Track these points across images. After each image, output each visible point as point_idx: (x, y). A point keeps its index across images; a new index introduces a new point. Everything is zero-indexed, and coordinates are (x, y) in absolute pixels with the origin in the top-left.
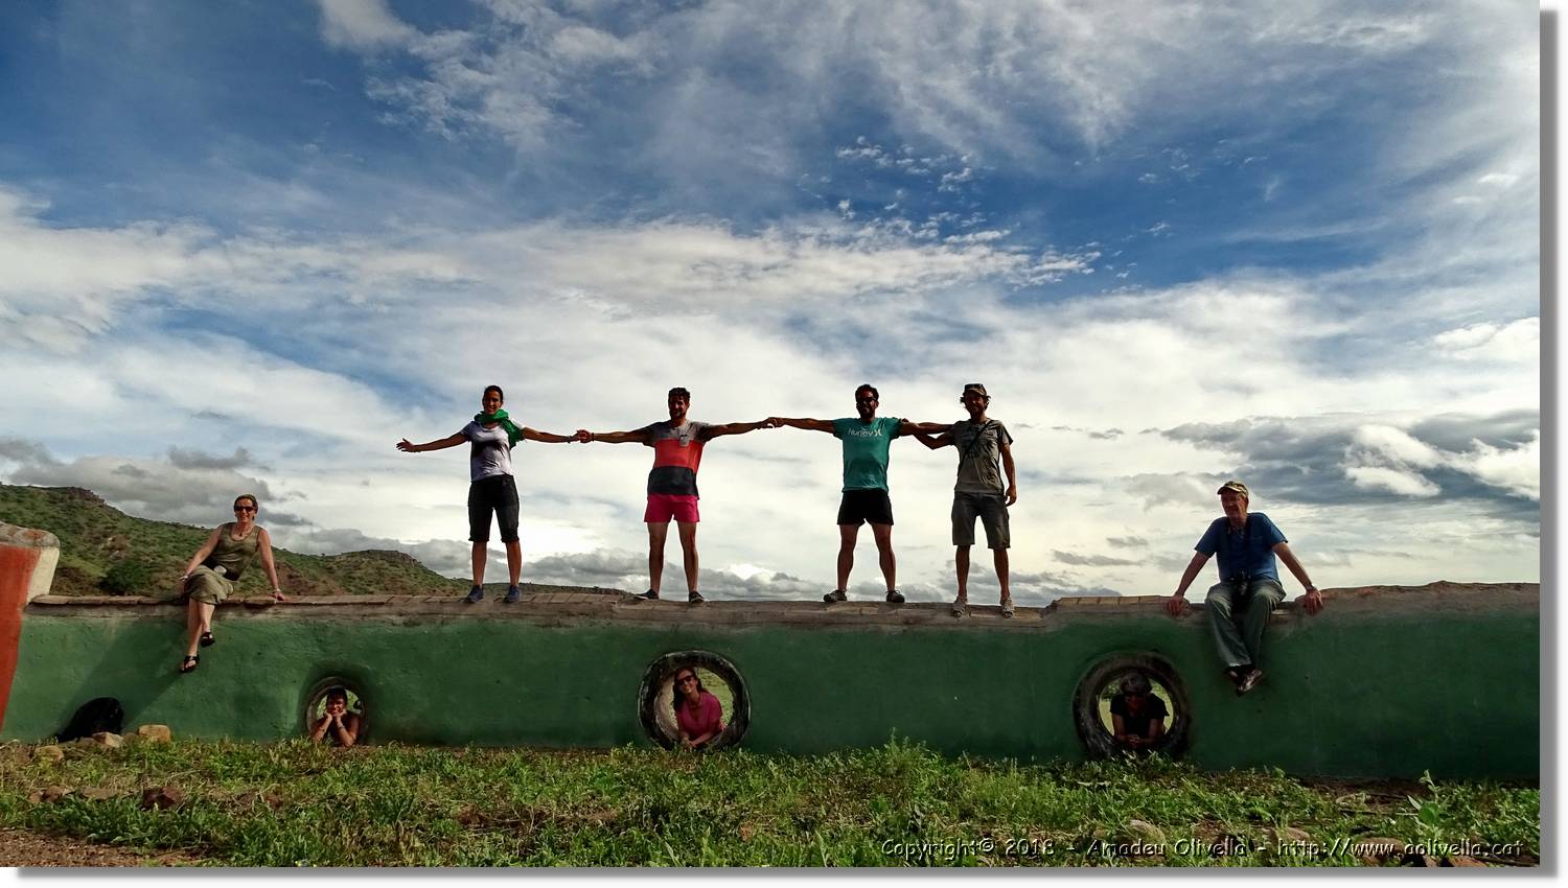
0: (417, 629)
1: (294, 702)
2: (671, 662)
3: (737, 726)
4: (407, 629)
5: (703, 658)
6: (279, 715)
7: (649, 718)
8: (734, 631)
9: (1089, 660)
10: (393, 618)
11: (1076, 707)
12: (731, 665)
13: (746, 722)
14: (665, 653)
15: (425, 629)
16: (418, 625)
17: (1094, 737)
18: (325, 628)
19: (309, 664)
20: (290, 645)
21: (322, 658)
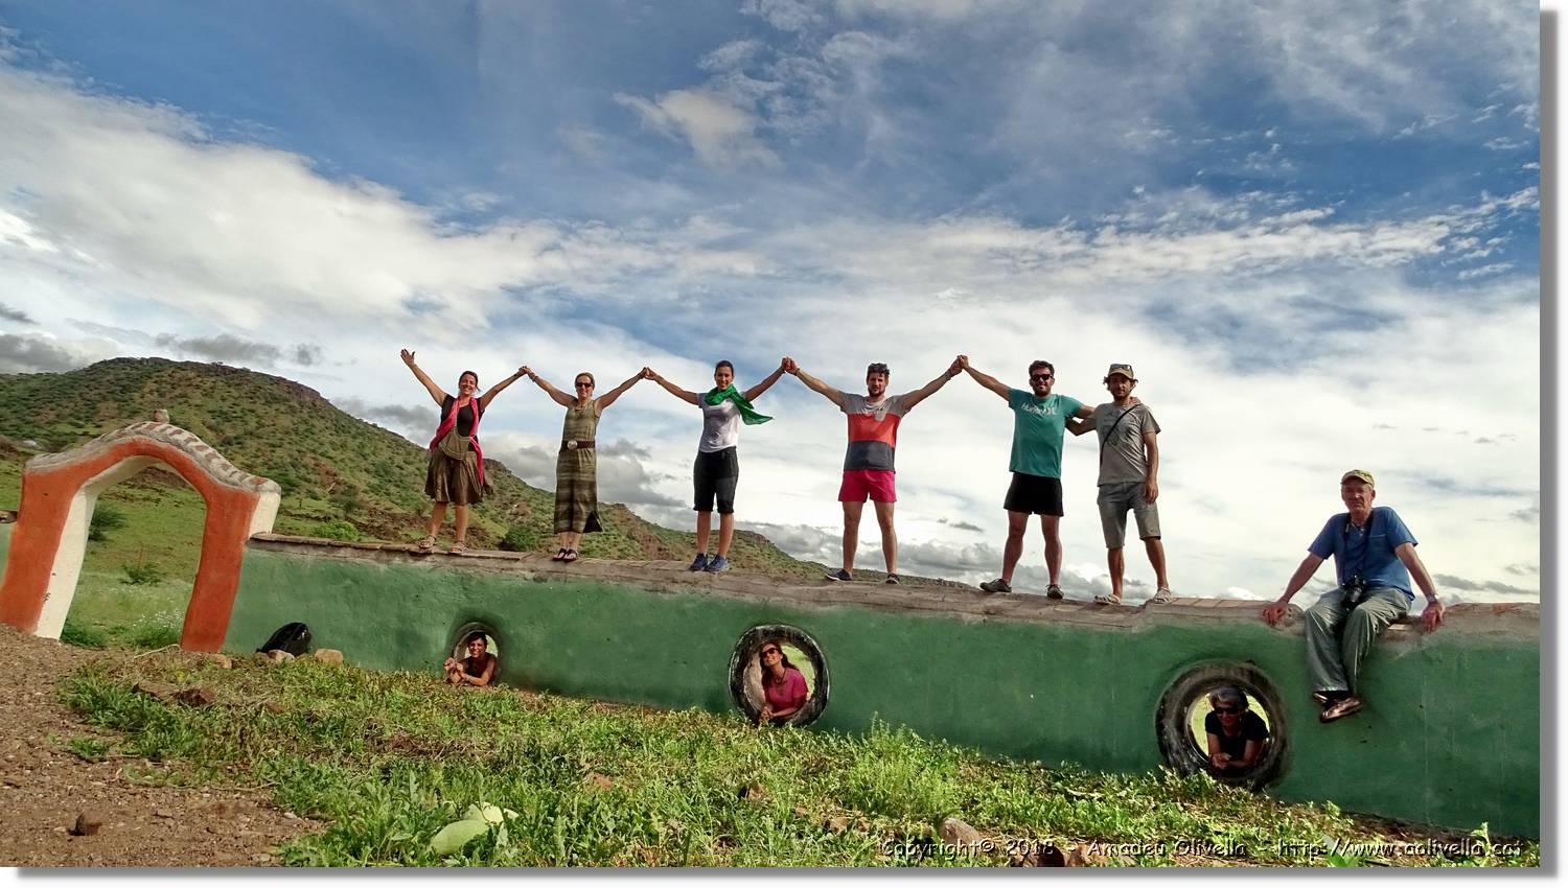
5: (789, 634)
7: (737, 689)
8: (820, 609)
9: (1178, 666)
10: (525, 573)
11: (1160, 717)
12: (815, 643)
13: (824, 701)
14: (758, 625)
16: (546, 581)
17: (1178, 752)
18: (470, 578)
19: (455, 610)
20: (442, 590)
21: (466, 605)
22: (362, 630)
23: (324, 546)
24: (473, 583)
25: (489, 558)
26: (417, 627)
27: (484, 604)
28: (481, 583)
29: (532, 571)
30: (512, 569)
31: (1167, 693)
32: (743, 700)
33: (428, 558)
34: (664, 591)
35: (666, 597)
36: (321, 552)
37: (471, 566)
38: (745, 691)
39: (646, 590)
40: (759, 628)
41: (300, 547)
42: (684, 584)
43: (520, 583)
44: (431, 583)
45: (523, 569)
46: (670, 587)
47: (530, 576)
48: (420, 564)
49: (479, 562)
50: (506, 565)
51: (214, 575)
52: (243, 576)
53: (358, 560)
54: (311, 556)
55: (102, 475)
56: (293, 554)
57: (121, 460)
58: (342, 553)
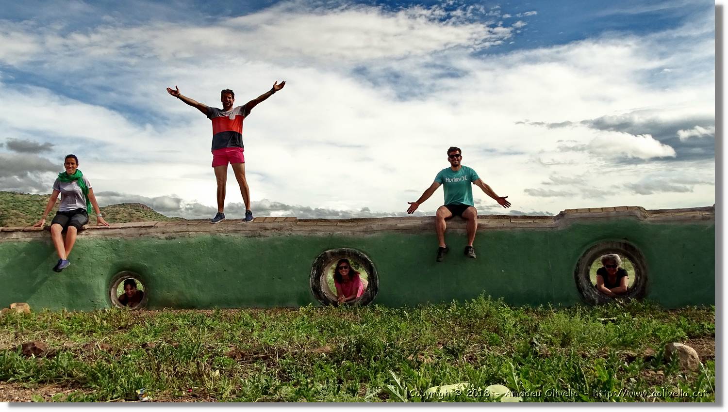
0: (173, 241)
1: (103, 287)
2: (329, 255)
3: (371, 291)
4: (167, 241)
5: (349, 253)
6: (94, 295)
7: (317, 290)
8: (367, 236)
9: (584, 245)
10: (159, 235)
11: (576, 273)
12: (366, 256)
13: (376, 289)
14: (326, 250)
15: (179, 241)
16: (175, 238)
17: (588, 291)
18: (118, 242)
19: (110, 264)
20: (97, 253)
21: (117, 260)
24: (121, 246)
25: (129, 227)
26: (82, 279)
27: (131, 258)
28: (127, 245)
29: (163, 233)
30: (148, 233)
31: (579, 260)
32: (322, 296)
34: (260, 236)
35: (262, 239)
37: (116, 234)
38: (322, 290)
39: (247, 237)
40: (328, 251)
42: (273, 230)
43: (156, 242)
44: (89, 249)
45: (157, 232)
46: (263, 233)
47: (163, 236)
49: (123, 231)
50: (143, 231)
53: (28, 239)
58: (14, 235)
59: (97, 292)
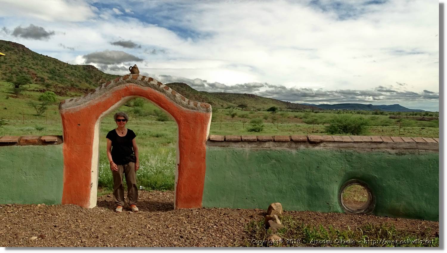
0: (404, 157)
1: (336, 192)
4: (398, 157)
6: (330, 198)
10: (389, 150)
15: (408, 157)
16: (405, 154)
18: (351, 155)
19: (343, 173)
20: (333, 162)
21: (349, 169)
22: (284, 187)
23: (255, 142)
24: (354, 157)
26: (320, 184)
27: (363, 170)
28: (360, 158)
29: (393, 149)
30: (379, 148)
33: (322, 145)
36: (253, 145)
37: (350, 147)
41: (240, 143)
43: (387, 156)
44: (326, 159)
45: (387, 148)
47: (393, 152)
48: (317, 148)
49: (356, 145)
50: (374, 146)
51: (190, 164)
52: (207, 163)
53: (278, 149)
54: (247, 148)
55: (110, 109)
56: (237, 147)
57: (120, 100)
58: (267, 145)
59: (332, 196)
